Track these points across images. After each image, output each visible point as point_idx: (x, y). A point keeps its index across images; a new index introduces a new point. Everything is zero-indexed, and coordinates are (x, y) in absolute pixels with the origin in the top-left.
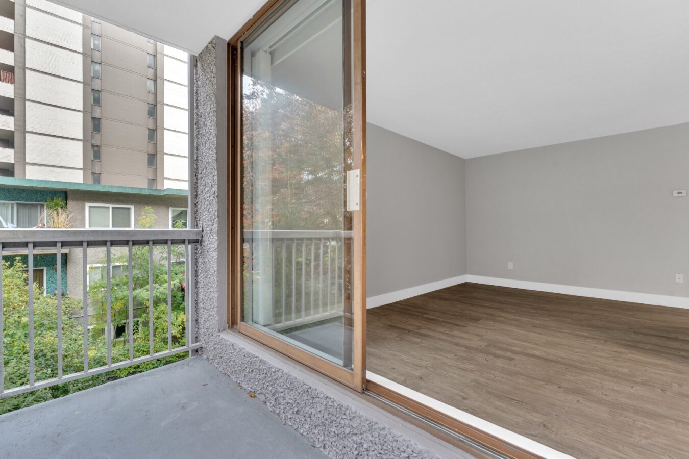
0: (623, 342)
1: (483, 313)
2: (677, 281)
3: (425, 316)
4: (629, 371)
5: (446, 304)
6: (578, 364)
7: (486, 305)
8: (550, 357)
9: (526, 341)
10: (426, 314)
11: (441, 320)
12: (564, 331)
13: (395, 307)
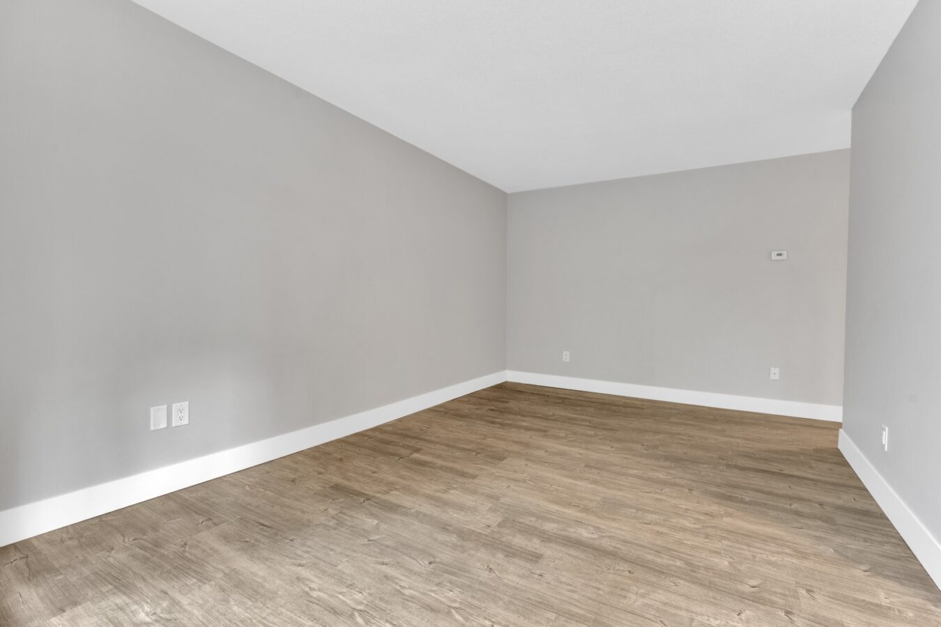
0: (714, 489)
1: (516, 442)
2: (772, 377)
3: (416, 456)
4: (730, 563)
5: (461, 426)
6: (650, 557)
7: (524, 424)
8: (606, 543)
9: (569, 505)
10: (418, 450)
11: (439, 462)
12: (631, 472)
13: (370, 437)
